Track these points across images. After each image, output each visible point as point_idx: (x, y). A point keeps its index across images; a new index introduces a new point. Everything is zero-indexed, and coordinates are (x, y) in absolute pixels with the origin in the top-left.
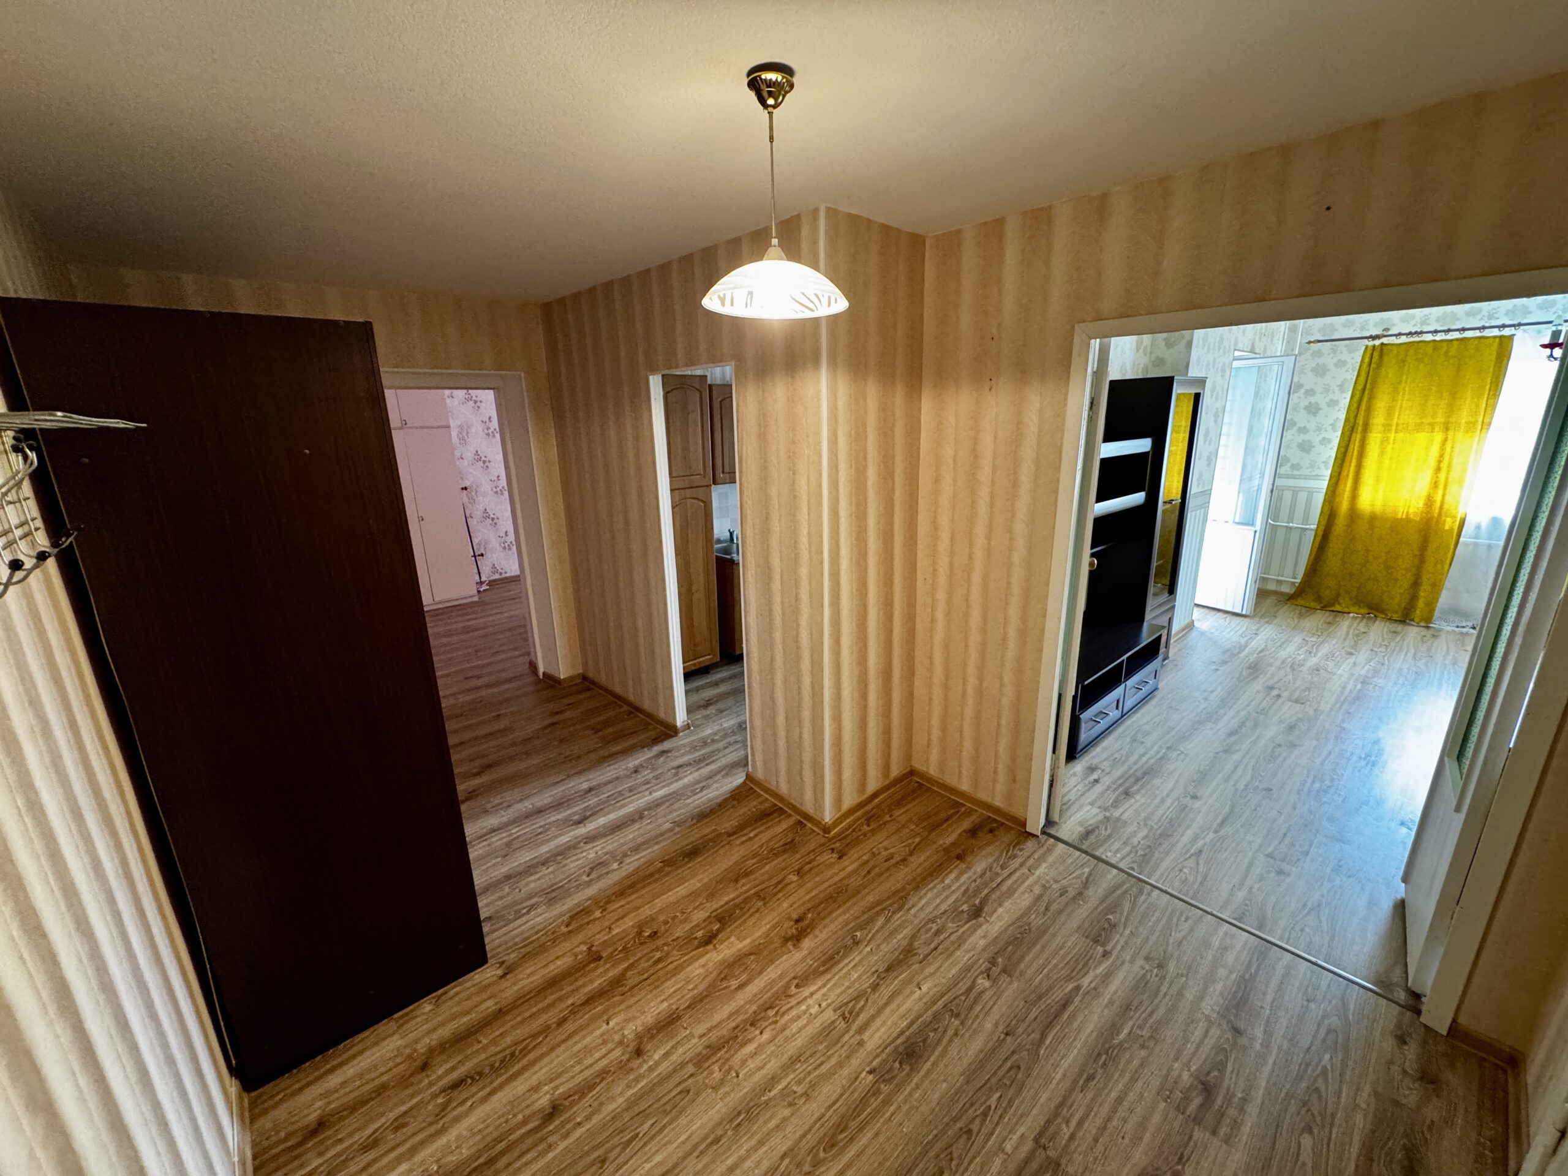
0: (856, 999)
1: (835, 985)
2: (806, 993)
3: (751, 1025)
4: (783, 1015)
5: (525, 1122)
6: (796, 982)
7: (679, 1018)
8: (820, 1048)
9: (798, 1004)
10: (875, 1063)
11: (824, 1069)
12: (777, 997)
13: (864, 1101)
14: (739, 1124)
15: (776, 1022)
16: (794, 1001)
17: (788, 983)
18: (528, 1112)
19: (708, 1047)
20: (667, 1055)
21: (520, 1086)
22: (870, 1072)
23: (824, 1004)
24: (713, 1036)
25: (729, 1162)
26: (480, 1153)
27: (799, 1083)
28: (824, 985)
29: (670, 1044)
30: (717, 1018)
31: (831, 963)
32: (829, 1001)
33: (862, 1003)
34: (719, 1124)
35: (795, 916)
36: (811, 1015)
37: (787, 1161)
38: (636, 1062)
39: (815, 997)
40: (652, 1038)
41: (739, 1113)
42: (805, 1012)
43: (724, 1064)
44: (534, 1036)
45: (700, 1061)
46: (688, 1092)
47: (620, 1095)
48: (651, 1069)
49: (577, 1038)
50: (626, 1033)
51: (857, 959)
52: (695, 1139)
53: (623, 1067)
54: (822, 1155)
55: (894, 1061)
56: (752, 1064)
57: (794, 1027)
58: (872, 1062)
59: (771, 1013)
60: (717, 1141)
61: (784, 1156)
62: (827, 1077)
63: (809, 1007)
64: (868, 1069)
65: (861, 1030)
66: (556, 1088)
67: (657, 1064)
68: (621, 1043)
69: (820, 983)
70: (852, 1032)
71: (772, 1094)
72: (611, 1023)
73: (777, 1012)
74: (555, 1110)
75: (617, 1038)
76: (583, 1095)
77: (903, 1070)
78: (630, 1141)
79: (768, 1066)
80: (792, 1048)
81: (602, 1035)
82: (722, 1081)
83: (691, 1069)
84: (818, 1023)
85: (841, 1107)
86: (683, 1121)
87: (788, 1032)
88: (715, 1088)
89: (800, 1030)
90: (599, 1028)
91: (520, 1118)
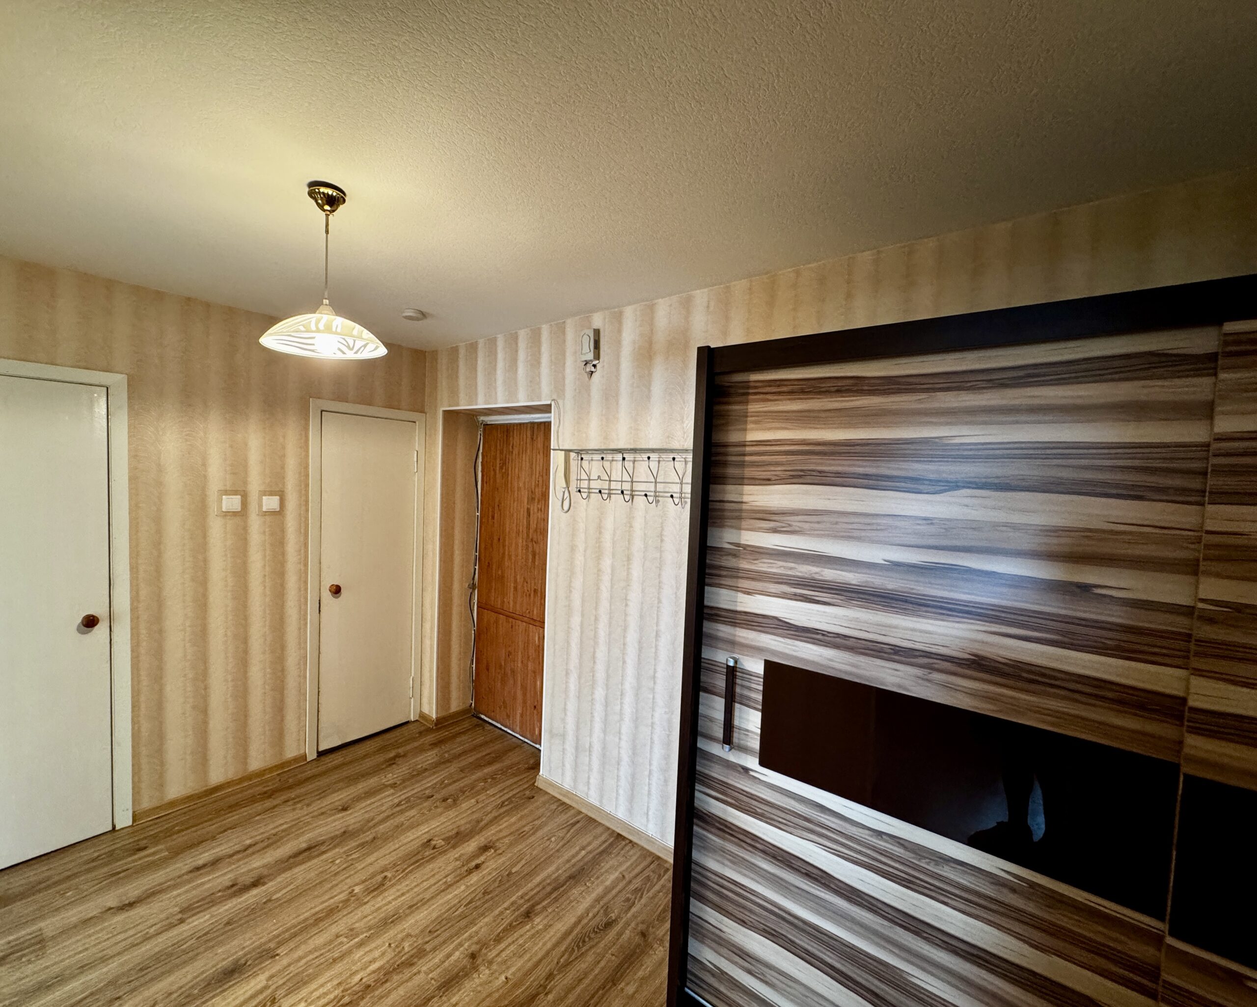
3: (369, 986)
4: (335, 998)
5: (545, 908)
7: (439, 988)
8: (311, 971)
11: (317, 954)
15: (343, 991)
18: (545, 914)
19: (412, 965)
20: (448, 956)
21: (561, 927)
24: (407, 973)
25: (403, 898)
26: (566, 892)
27: (341, 943)
29: (446, 964)
30: (401, 991)
34: (407, 916)
36: (306, 1001)
37: (366, 900)
38: (474, 948)
40: (463, 969)
41: (392, 922)
43: (399, 952)
44: (568, 964)
45: (421, 953)
46: (430, 932)
47: (483, 926)
48: (461, 945)
49: (530, 964)
50: (487, 972)
52: (426, 907)
53: (484, 944)
56: (377, 954)
58: (270, 964)
60: (410, 907)
61: (366, 903)
62: (316, 949)
65: (266, 988)
66: (533, 928)
67: (456, 949)
68: (491, 962)
70: (273, 987)
71: (365, 935)
72: (503, 978)
74: (528, 915)
75: (494, 967)
76: (510, 925)
78: (469, 903)
79: (362, 953)
80: (338, 968)
81: (508, 968)
82: (403, 940)
83: (428, 947)
84: (304, 992)
85: (315, 930)
86: (435, 915)
87: (335, 982)
88: (409, 935)
89: (322, 986)
90: (514, 974)
91: (550, 910)
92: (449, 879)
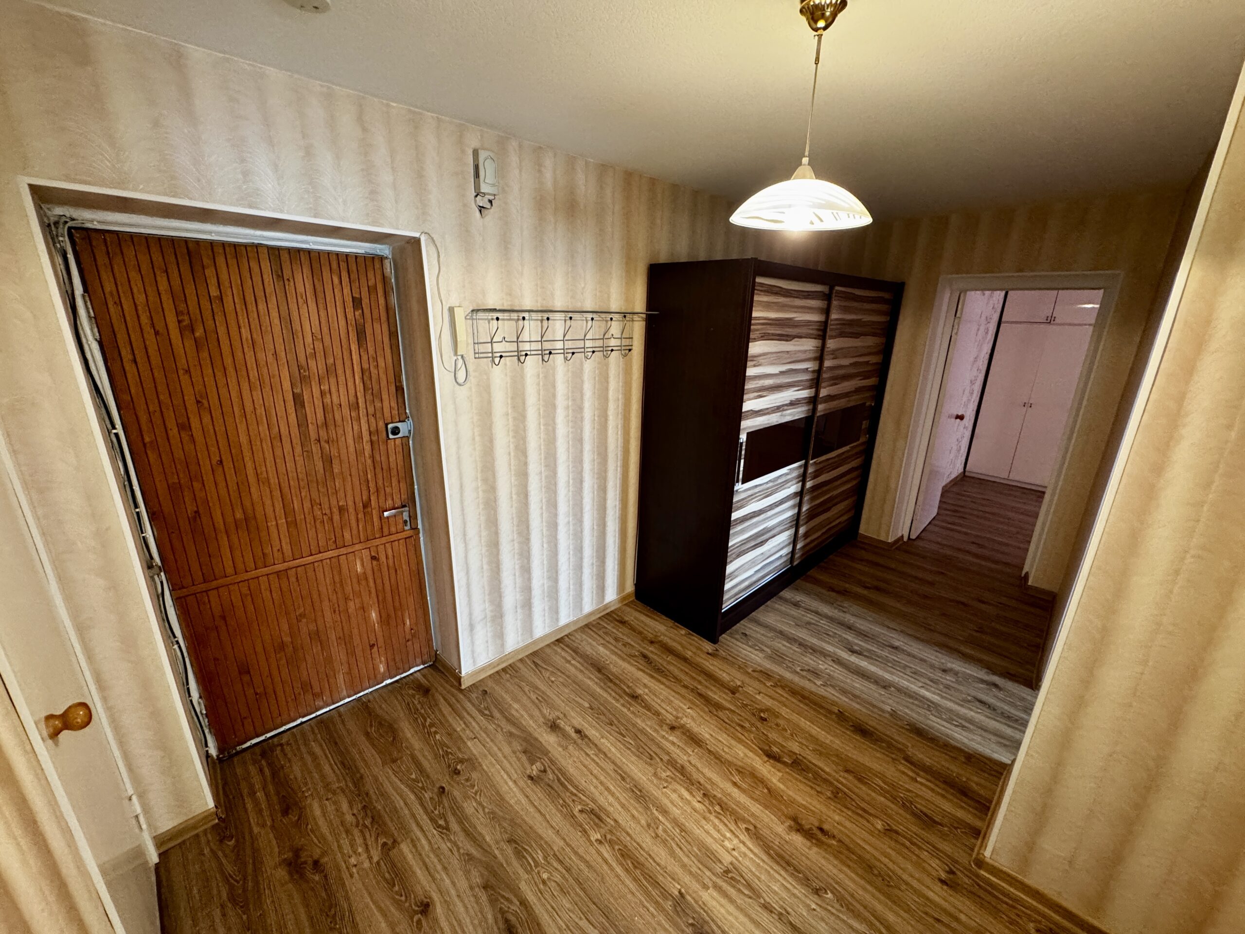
0: (749, 886)
1: (758, 865)
2: (742, 837)
3: (704, 794)
4: (717, 817)
5: (628, 687)
6: (751, 828)
7: (700, 746)
8: (695, 849)
9: (731, 831)
10: (688, 898)
11: (678, 850)
12: (733, 813)
13: (656, 884)
14: (633, 791)
15: (711, 813)
16: (733, 827)
17: (749, 821)
18: (634, 687)
19: (683, 767)
20: (673, 743)
21: (646, 680)
22: (680, 892)
23: (735, 853)
24: (689, 768)
25: (612, 787)
27: (665, 831)
28: (755, 854)
29: (680, 744)
30: (706, 771)
31: (784, 865)
32: (740, 859)
33: (746, 892)
34: (633, 779)
35: (826, 827)
36: (723, 842)
37: (612, 823)
38: (665, 727)
39: (741, 845)
40: (684, 734)
41: (640, 791)
42: (724, 836)
43: (672, 778)
44: (675, 677)
45: (672, 763)
46: (651, 759)
47: (646, 724)
48: (663, 737)
49: (677, 696)
50: (685, 719)
51: (796, 892)
52: (625, 768)
53: (662, 722)
54: (617, 847)
55: (693, 918)
56: (674, 796)
57: (708, 827)
58: (690, 895)
59: (717, 808)
60: (623, 779)
61: (616, 821)
62: (672, 853)
63: (730, 840)
64: (683, 890)
65: (716, 887)
66: (647, 694)
67: (667, 740)
68: (677, 718)
69: (756, 850)
70: (714, 878)
71: (655, 812)
72: (689, 710)
73: (719, 813)
74: (635, 697)
75: (680, 715)
76: (644, 707)
77: (687, 927)
78: (621, 734)
79: (674, 808)
80: (690, 825)
81: (681, 707)
82: (660, 779)
83: (666, 758)
84: (715, 847)
85: (650, 864)
86: (634, 758)
87: (703, 822)
88: (655, 775)
89: (708, 833)
90: (685, 705)
91: (631, 684)
92: (591, 752)
